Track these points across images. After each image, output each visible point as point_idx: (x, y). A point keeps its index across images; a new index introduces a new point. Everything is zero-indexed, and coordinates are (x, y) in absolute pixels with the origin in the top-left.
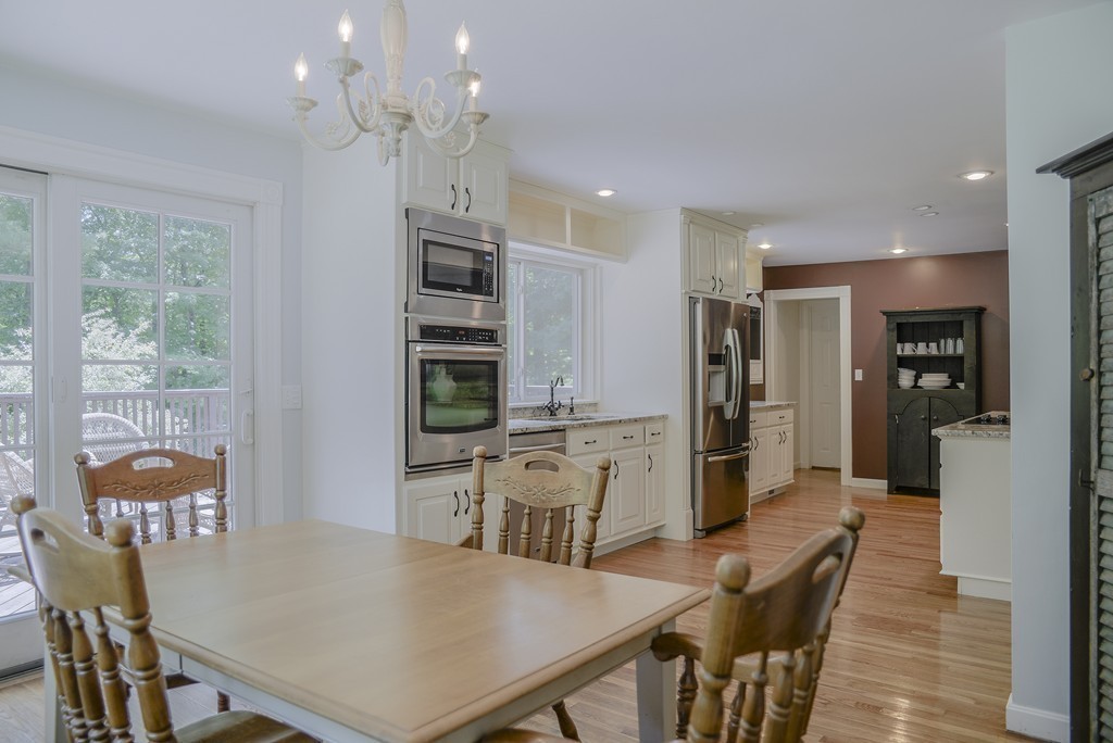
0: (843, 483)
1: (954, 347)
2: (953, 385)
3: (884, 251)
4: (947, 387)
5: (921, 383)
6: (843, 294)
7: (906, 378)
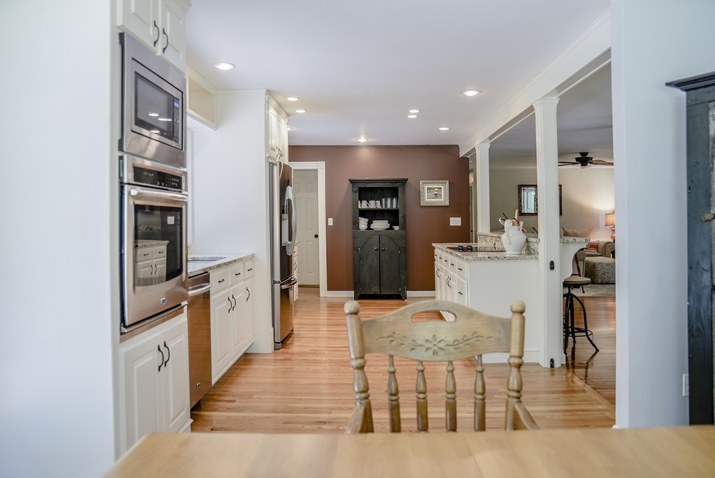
0: (321, 296)
1: (390, 204)
2: (391, 228)
3: (354, 140)
4: (387, 229)
5: (372, 226)
6: (320, 167)
7: (363, 223)
